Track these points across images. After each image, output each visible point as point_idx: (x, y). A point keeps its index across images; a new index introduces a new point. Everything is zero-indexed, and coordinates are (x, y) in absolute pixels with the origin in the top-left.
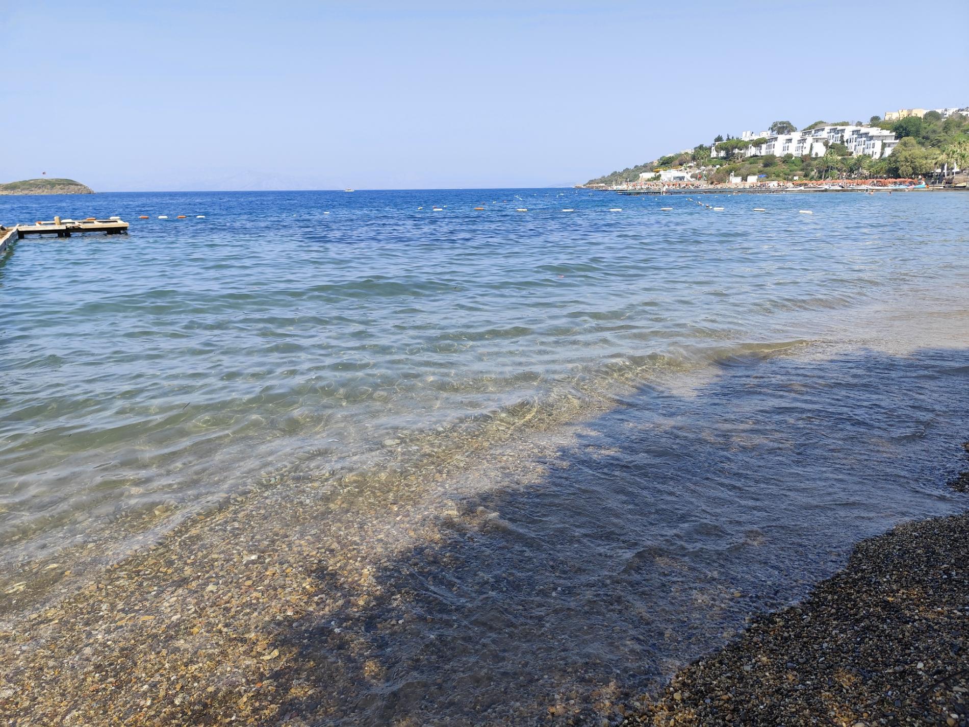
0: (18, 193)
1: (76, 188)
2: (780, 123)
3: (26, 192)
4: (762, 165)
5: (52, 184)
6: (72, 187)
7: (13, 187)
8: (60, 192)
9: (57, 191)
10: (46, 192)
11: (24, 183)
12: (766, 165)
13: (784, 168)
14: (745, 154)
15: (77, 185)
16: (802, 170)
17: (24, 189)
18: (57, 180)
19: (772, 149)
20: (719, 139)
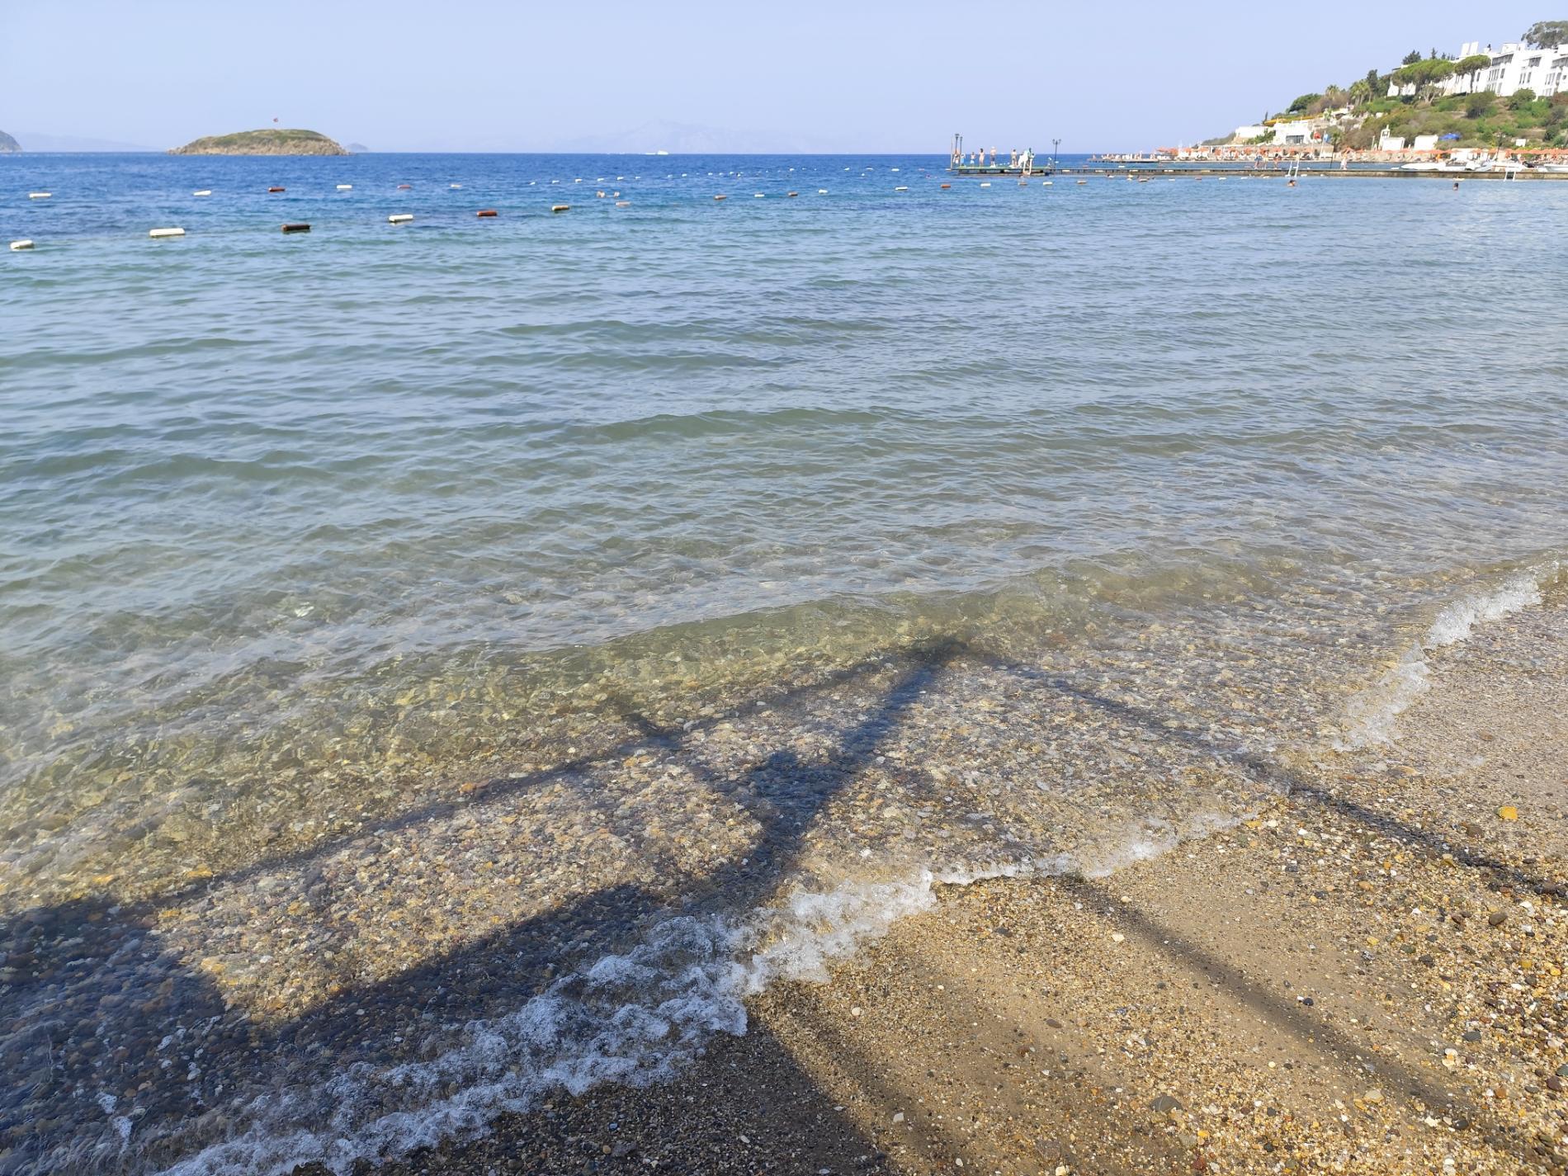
0: (234, 151)
1: (317, 145)
2: (1549, 25)
3: (245, 150)
4: (1464, 113)
5: (282, 138)
6: (312, 143)
7: (226, 142)
8: (293, 151)
9: (290, 150)
10: (272, 151)
11: (243, 136)
12: (1472, 114)
13: (1509, 119)
14: (1443, 90)
15: (319, 140)
16: (1543, 125)
17: (241, 146)
18: (292, 132)
19: (1499, 80)
20: (1413, 58)
